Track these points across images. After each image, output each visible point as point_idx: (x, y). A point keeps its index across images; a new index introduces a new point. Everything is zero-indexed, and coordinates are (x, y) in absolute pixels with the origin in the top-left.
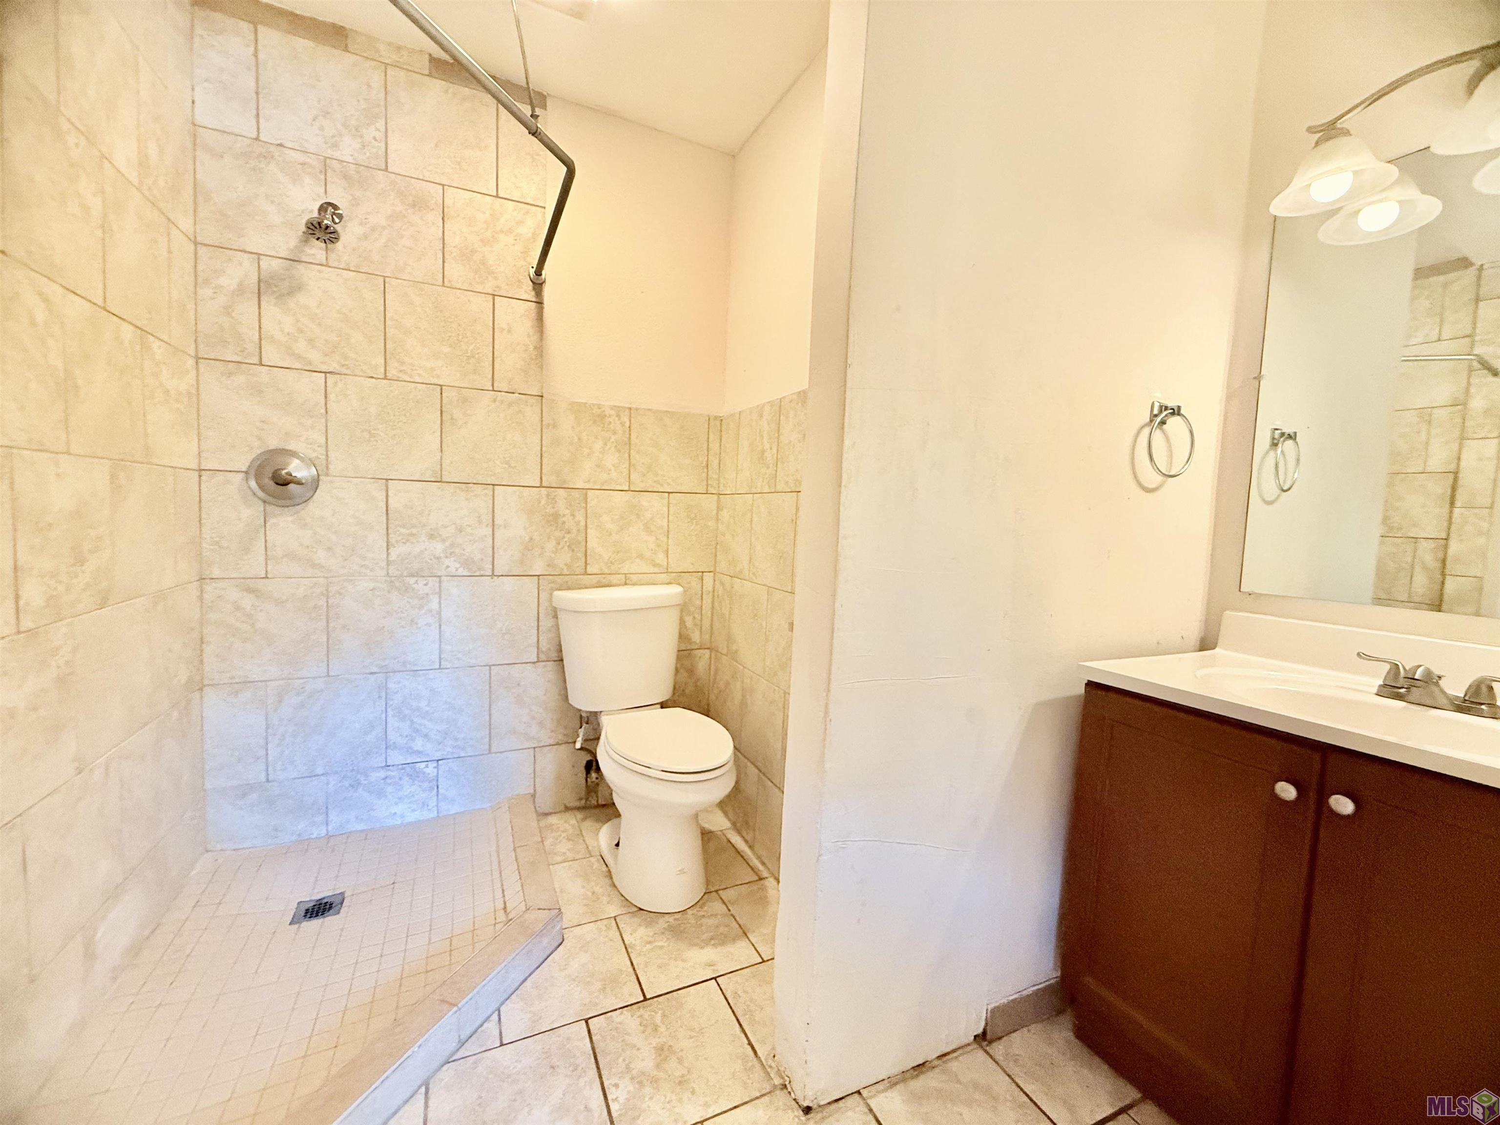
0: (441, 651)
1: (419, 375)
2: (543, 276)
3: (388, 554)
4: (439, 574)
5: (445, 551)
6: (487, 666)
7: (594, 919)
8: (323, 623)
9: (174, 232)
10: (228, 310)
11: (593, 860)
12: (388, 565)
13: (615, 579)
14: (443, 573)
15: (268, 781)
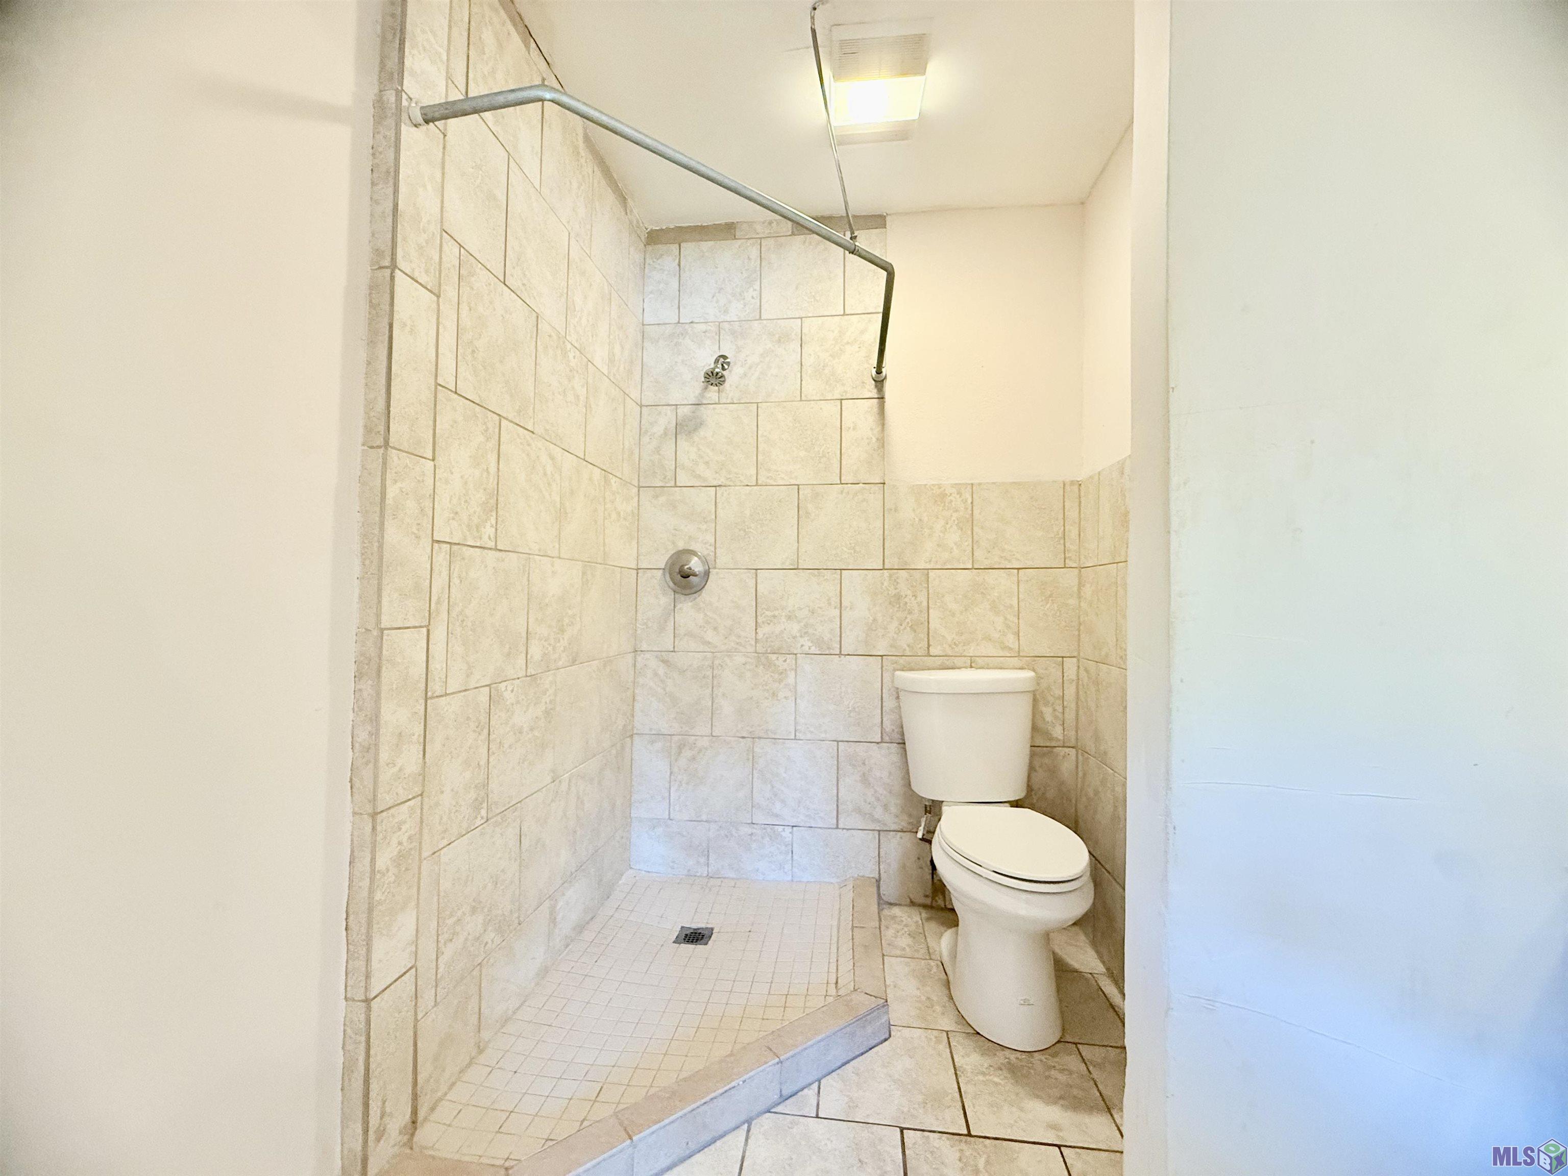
0: (796, 723)
1: (783, 479)
2: (884, 374)
3: (756, 633)
4: (795, 652)
5: (800, 631)
6: (835, 741)
7: (923, 1026)
8: (709, 691)
9: (628, 399)
10: (658, 450)
11: (932, 963)
12: (756, 643)
13: (958, 661)
14: (799, 651)
15: (670, 819)
